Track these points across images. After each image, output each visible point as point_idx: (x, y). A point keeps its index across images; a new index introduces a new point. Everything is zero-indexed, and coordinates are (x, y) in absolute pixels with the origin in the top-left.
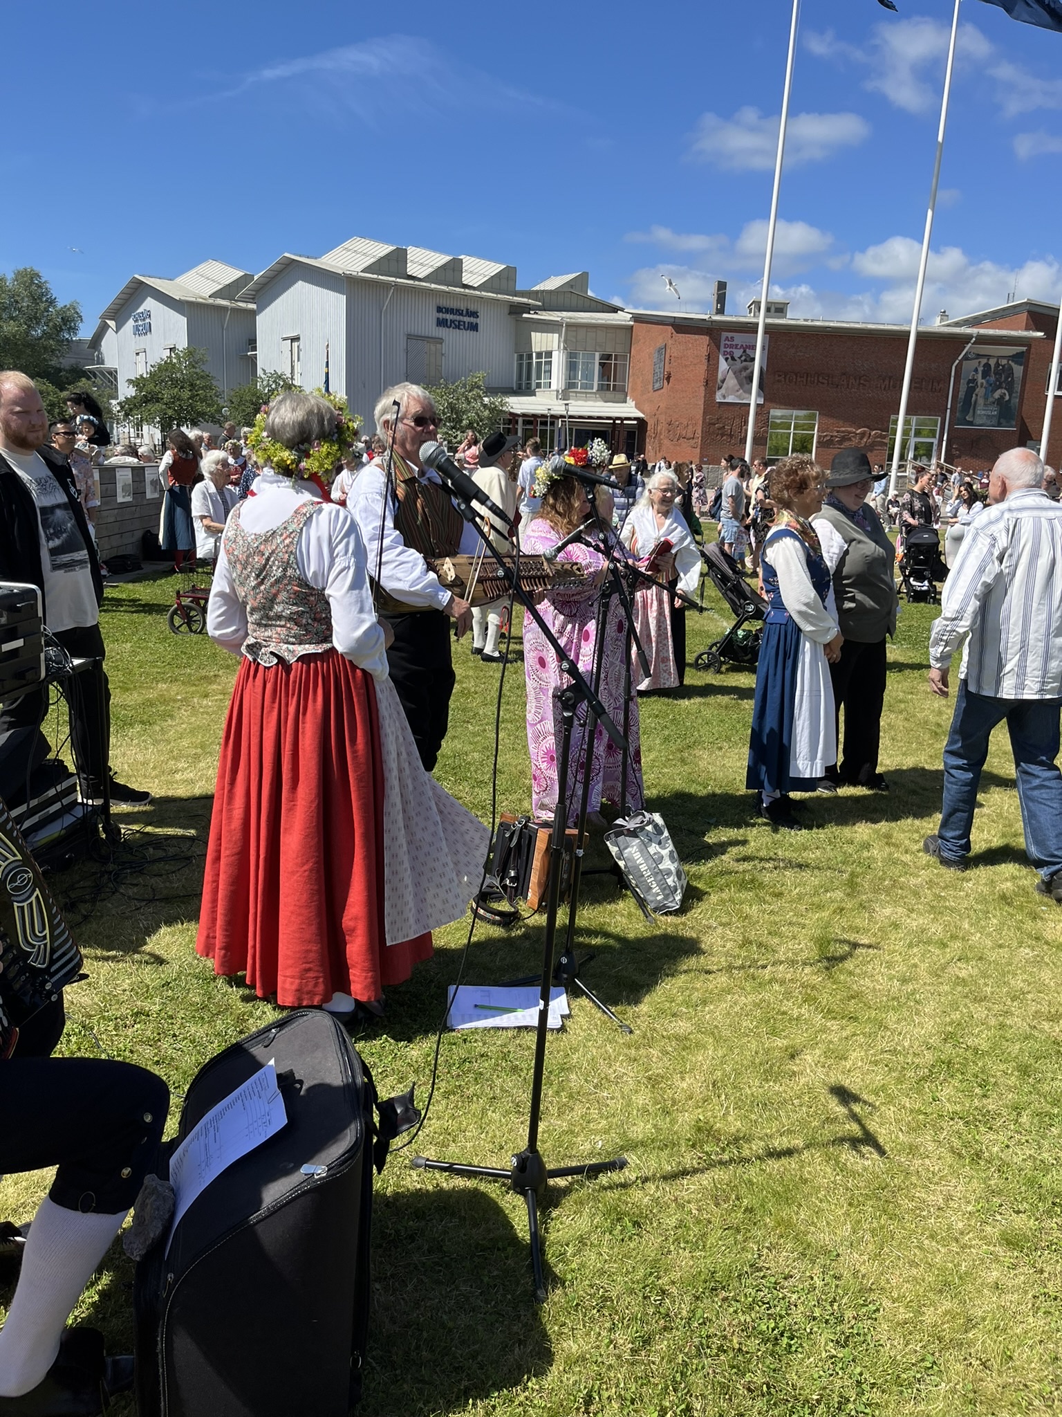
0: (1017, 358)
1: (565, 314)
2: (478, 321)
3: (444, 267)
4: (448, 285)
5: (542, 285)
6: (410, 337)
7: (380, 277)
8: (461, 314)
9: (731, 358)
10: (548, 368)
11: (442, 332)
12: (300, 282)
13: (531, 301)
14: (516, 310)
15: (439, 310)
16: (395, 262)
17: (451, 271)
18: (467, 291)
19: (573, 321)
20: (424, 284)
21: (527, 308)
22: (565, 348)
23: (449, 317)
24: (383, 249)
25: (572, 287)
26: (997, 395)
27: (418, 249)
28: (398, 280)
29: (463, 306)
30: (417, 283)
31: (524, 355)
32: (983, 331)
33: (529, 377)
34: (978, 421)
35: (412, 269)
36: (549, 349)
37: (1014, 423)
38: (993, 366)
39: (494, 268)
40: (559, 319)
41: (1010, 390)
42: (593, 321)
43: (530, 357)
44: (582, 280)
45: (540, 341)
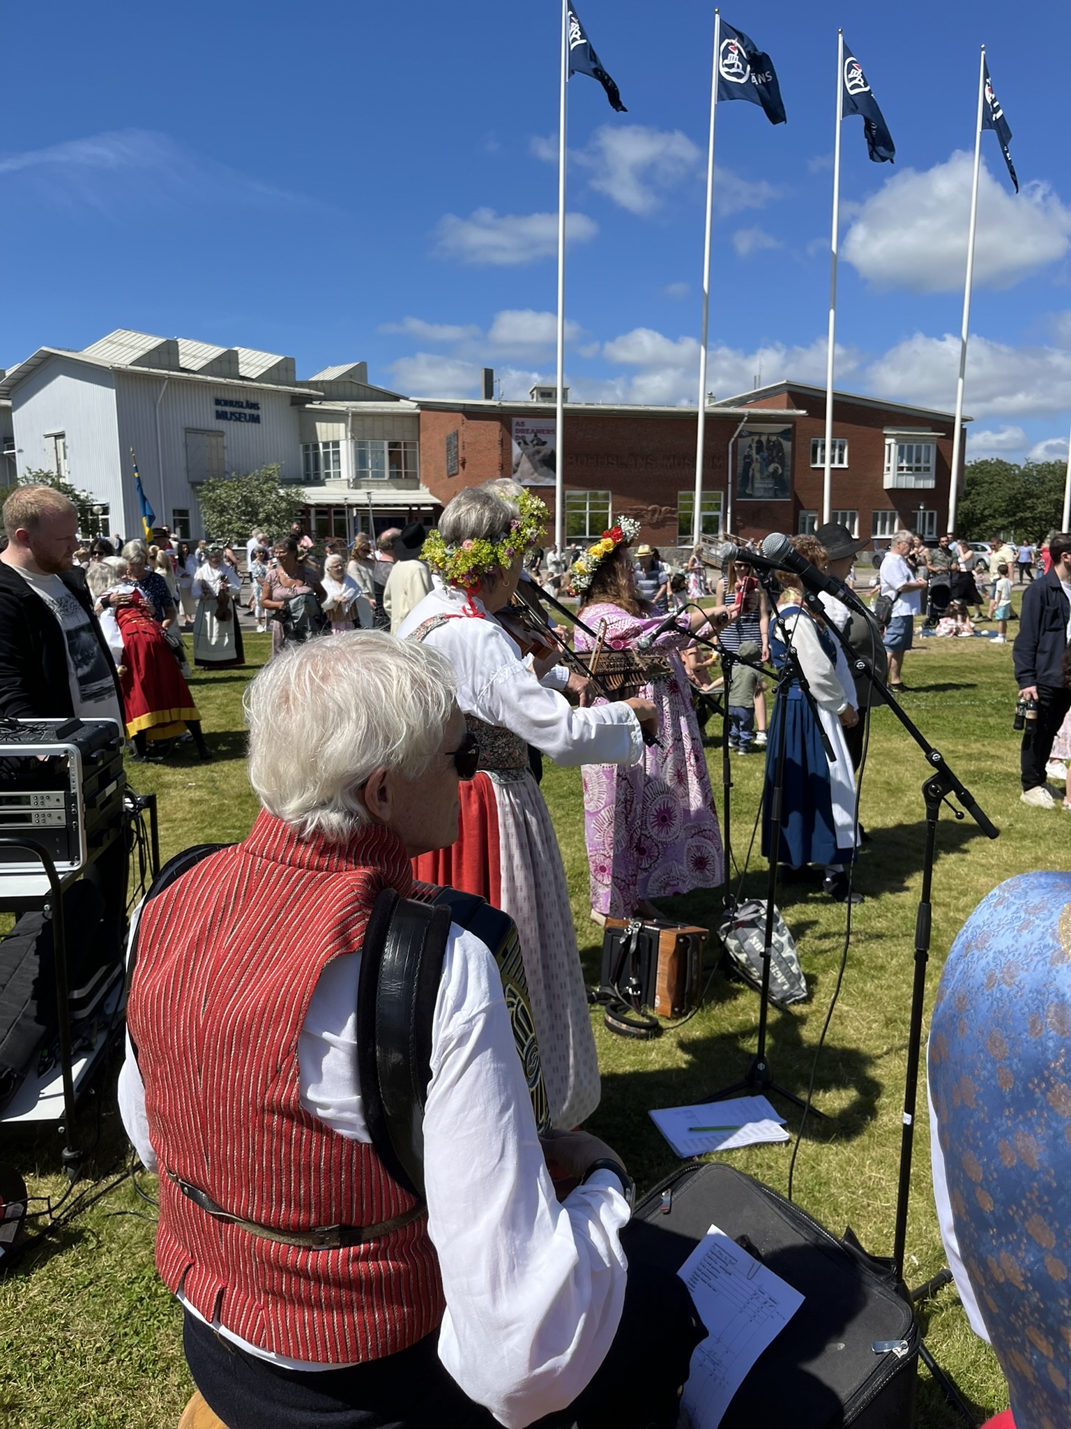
0: (786, 434)
1: (347, 403)
2: (259, 412)
3: (219, 359)
4: (225, 377)
5: (321, 374)
6: (188, 431)
7: (152, 370)
8: (241, 406)
9: (523, 443)
10: (336, 456)
11: (222, 425)
12: (62, 377)
13: (312, 392)
14: (298, 401)
15: (218, 402)
16: (166, 354)
17: (228, 363)
18: (246, 383)
19: (358, 410)
20: (200, 376)
21: (310, 398)
22: (352, 438)
23: (228, 409)
24: (153, 342)
25: (351, 376)
26: (771, 468)
27: (189, 342)
28: (171, 373)
29: (241, 398)
30: (191, 375)
31: (310, 446)
32: (753, 411)
33: (317, 467)
34: (757, 494)
35: (184, 362)
36: (336, 439)
37: (788, 494)
38: (764, 443)
39: (272, 360)
40: (344, 409)
41: (782, 464)
42: (379, 410)
43: (316, 447)
44: (361, 369)
45: (325, 431)
